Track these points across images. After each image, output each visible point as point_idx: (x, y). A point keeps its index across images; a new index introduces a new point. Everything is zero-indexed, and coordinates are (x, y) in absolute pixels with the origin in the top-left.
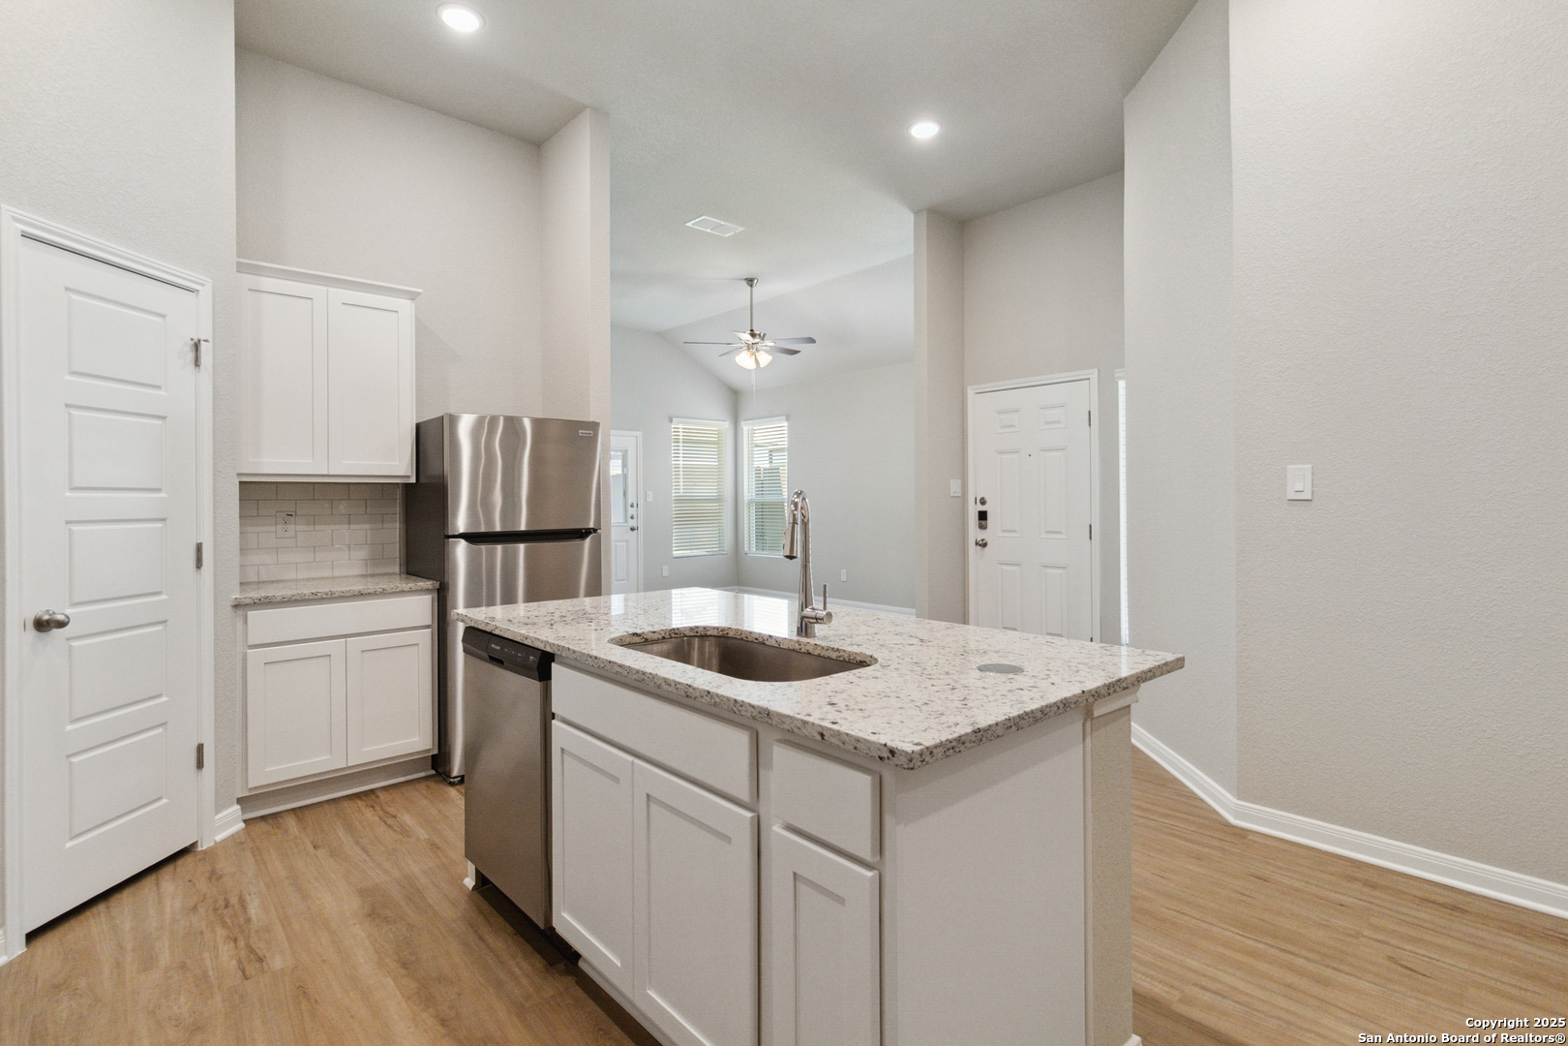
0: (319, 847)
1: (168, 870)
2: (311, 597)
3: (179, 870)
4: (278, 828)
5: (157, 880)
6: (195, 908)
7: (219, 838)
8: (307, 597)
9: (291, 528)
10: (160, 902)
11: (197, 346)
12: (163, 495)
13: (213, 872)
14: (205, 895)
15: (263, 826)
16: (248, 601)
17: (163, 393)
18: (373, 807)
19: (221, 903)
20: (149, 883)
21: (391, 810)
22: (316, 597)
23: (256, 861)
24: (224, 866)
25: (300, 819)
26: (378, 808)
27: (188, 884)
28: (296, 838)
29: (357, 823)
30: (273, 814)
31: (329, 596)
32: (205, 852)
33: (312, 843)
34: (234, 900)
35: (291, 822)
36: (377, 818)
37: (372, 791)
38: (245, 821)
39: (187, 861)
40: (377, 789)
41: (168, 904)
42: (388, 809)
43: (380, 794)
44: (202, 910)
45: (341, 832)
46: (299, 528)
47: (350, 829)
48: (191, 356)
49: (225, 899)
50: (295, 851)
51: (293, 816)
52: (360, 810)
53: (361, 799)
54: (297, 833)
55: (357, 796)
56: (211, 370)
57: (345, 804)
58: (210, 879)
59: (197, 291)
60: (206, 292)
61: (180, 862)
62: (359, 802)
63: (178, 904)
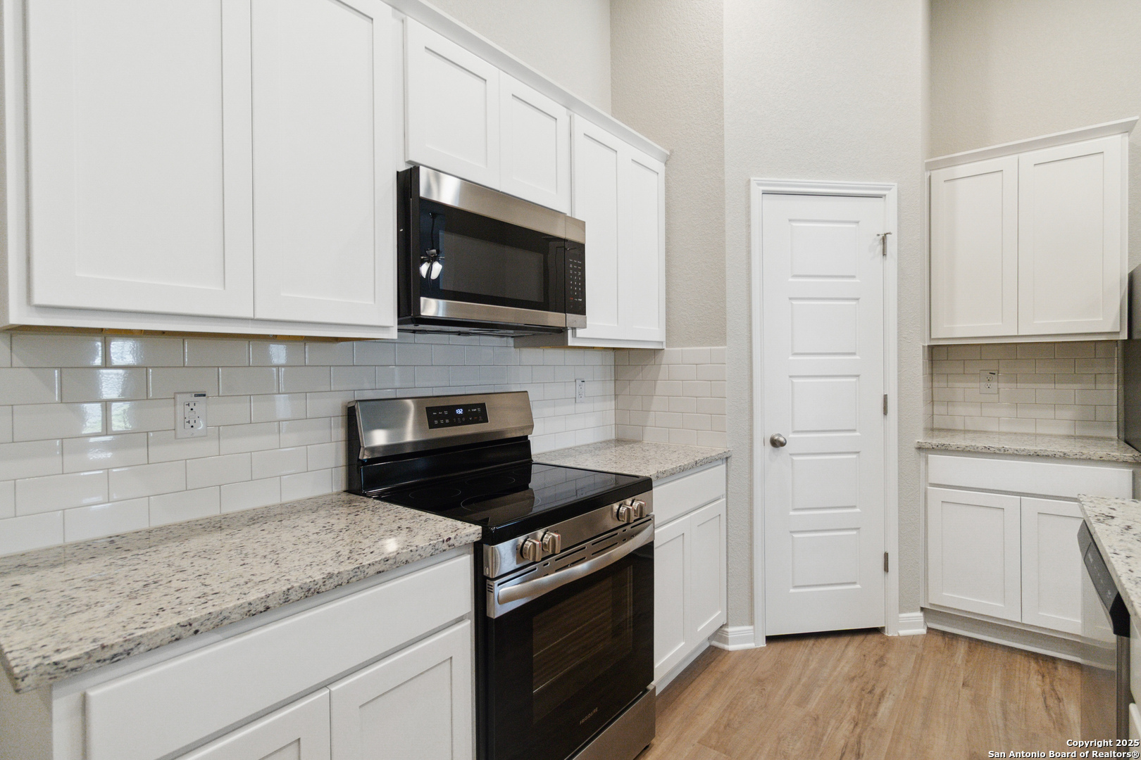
0: (968, 686)
1: (858, 639)
2: (983, 451)
3: (865, 643)
4: (948, 649)
5: (850, 641)
6: (853, 679)
7: (903, 632)
8: (979, 450)
9: (994, 385)
10: (839, 660)
11: (884, 239)
12: (857, 357)
13: (882, 658)
14: (865, 672)
15: (939, 641)
16: (927, 446)
17: (858, 281)
18: (1043, 676)
19: (869, 687)
20: (843, 641)
21: (1061, 690)
22: (989, 451)
23: (914, 667)
24: (893, 659)
25: (970, 651)
26: (1048, 680)
27: (862, 657)
28: (955, 665)
29: (1017, 684)
30: (954, 634)
31: (1002, 452)
32: (888, 639)
33: (965, 679)
34: (878, 691)
35: (962, 648)
36: (1039, 690)
37: (1054, 659)
38: (929, 629)
39: (874, 639)
40: (1060, 660)
41: (843, 663)
42: (1058, 688)
43: (1060, 666)
44: (855, 684)
45: (996, 684)
46: (1001, 385)
47: (1007, 686)
48: (880, 248)
49: (874, 686)
50: (947, 677)
51: (967, 644)
52: (1028, 673)
53: (1037, 662)
54: (959, 662)
55: (1036, 656)
56: (896, 257)
57: (1019, 658)
58: (876, 662)
59: (885, 195)
60: (892, 196)
61: (870, 637)
62: (1033, 664)
63: (846, 669)
